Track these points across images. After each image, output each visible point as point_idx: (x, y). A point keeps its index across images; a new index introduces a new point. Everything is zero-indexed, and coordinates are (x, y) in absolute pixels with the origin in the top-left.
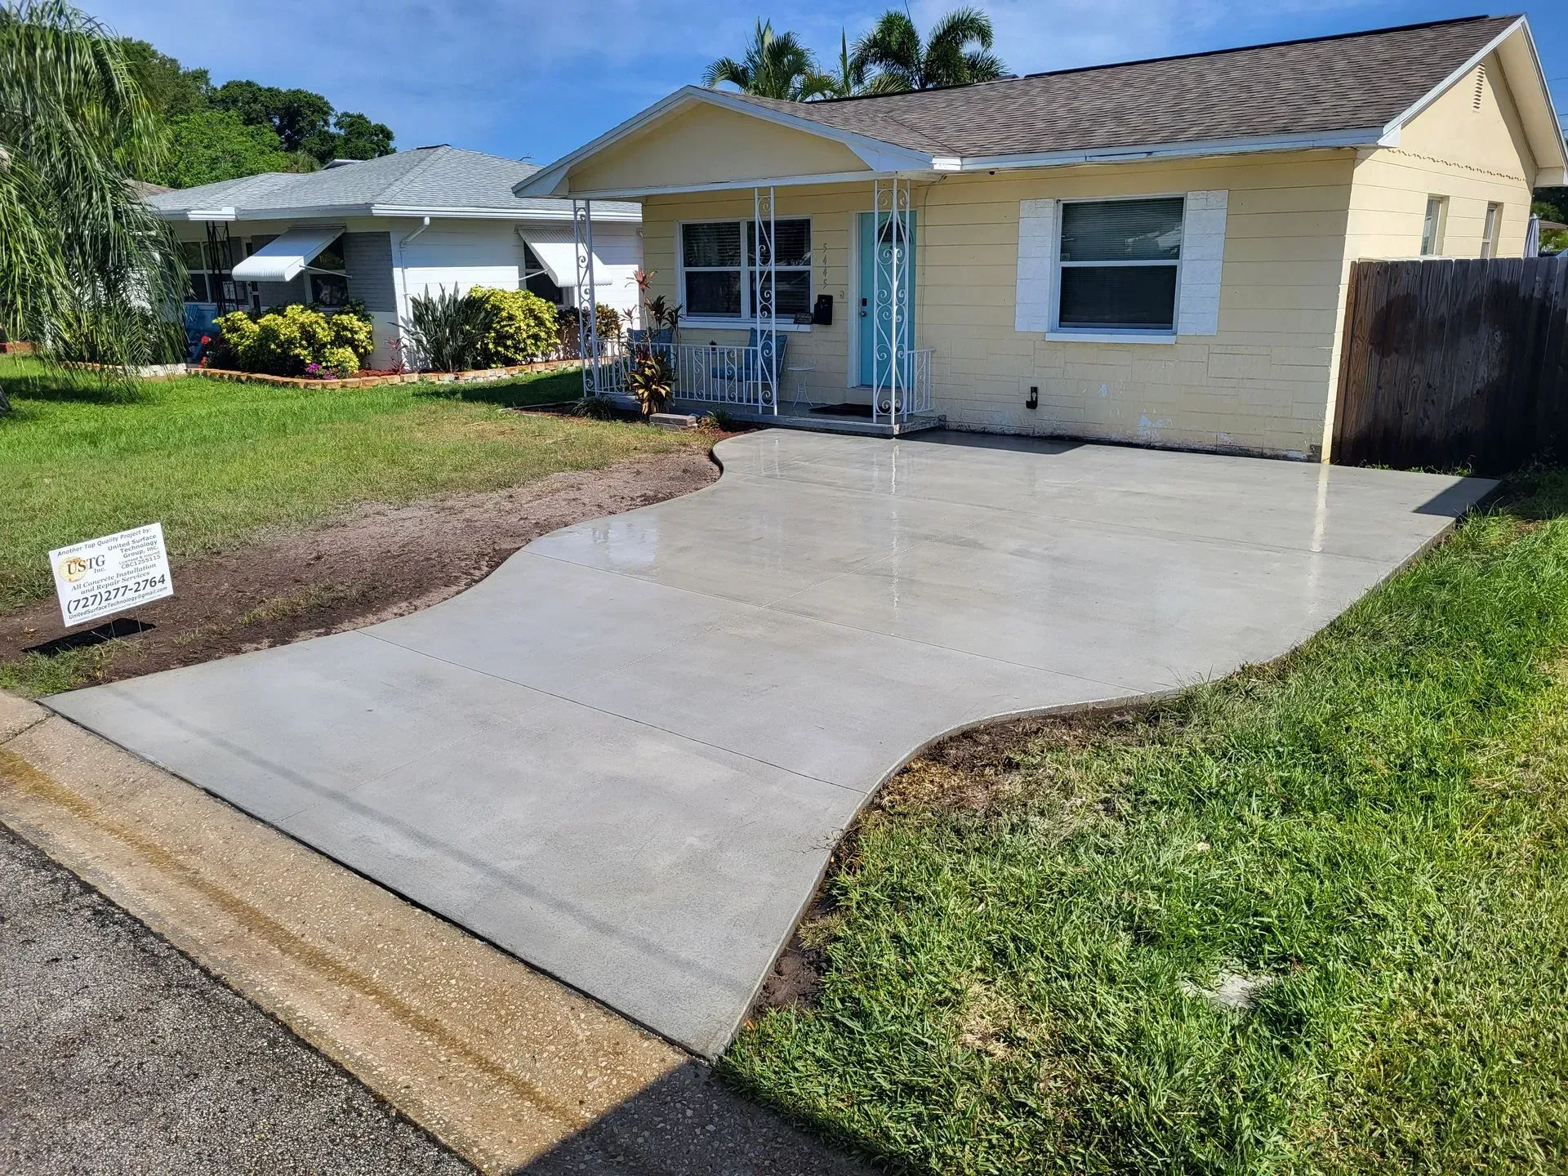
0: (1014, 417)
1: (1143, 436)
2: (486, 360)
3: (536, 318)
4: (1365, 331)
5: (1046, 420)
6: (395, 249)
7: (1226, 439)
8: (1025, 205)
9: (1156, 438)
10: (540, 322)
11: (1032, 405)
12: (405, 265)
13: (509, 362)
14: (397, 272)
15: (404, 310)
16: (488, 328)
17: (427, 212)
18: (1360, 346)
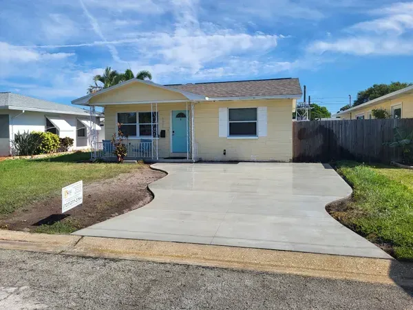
0: (221, 157)
1: (252, 159)
2: (39, 152)
3: (55, 140)
4: (296, 135)
5: (228, 157)
6: (10, 119)
7: (271, 159)
8: (220, 109)
9: (255, 160)
10: (56, 141)
11: (225, 154)
12: (13, 124)
13: (46, 153)
14: (10, 126)
15: (12, 138)
16: (40, 143)
17: (24, 109)
18: (296, 138)
